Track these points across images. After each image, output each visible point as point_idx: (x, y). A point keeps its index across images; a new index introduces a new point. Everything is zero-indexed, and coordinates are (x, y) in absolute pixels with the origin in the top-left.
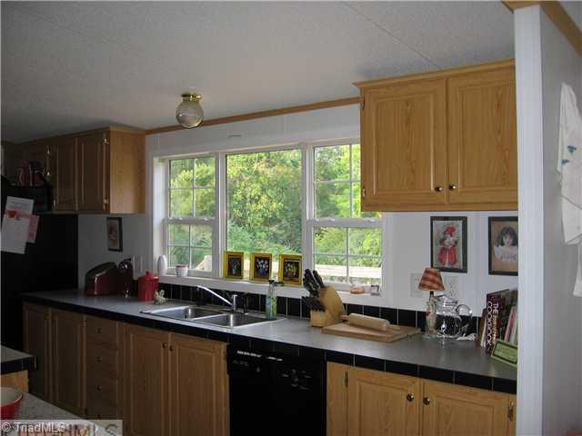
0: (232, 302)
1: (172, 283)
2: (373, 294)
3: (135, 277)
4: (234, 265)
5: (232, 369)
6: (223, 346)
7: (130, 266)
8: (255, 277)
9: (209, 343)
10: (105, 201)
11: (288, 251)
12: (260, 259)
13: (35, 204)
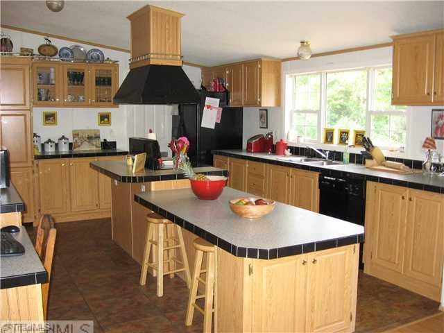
0: (326, 155)
1: (294, 146)
2: (401, 152)
3: (274, 143)
4: (329, 136)
5: (321, 186)
6: (317, 175)
7: (272, 136)
8: (340, 143)
9: (310, 173)
10: (259, 100)
11: (360, 128)
12: (343, 132)
13: (220, 101)
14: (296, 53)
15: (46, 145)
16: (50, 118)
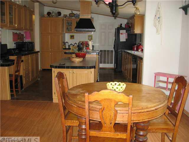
13: (126, 31)
14: (134, 12)
15: (70, 46)
16: (72, 37)
